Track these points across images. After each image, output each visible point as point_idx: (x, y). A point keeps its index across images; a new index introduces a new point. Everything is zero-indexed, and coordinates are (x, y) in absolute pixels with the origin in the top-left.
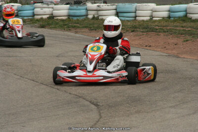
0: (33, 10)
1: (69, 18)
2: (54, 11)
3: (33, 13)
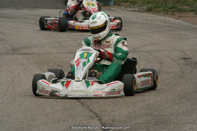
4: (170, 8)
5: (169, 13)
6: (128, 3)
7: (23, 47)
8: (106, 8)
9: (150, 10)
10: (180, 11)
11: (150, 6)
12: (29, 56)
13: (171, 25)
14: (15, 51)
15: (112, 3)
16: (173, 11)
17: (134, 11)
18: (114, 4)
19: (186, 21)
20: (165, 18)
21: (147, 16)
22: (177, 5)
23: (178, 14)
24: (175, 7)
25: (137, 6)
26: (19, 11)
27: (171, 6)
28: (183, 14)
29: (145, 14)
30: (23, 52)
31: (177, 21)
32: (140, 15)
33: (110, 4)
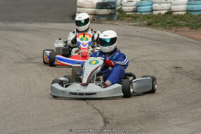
0: (152, 5)
1: (187, 13)
2: (172, 7)
3: (152, 8)
4: (168, 23)
5: (167, 27)
6: (131, 18)
7: (36, 57)
8: (110, 22)
10: (176, 26)
13: (167, 38)
15: (115, 18)
16: (170, 26)
17: (135, 25)
18: (117, 18)
19: (181, 35)
21: (147, 30)
22: (174, 20)
23: (174, 29)
24: (173, 22)
27: (169, 21)
28: (180, 29)
31: (173, 35)
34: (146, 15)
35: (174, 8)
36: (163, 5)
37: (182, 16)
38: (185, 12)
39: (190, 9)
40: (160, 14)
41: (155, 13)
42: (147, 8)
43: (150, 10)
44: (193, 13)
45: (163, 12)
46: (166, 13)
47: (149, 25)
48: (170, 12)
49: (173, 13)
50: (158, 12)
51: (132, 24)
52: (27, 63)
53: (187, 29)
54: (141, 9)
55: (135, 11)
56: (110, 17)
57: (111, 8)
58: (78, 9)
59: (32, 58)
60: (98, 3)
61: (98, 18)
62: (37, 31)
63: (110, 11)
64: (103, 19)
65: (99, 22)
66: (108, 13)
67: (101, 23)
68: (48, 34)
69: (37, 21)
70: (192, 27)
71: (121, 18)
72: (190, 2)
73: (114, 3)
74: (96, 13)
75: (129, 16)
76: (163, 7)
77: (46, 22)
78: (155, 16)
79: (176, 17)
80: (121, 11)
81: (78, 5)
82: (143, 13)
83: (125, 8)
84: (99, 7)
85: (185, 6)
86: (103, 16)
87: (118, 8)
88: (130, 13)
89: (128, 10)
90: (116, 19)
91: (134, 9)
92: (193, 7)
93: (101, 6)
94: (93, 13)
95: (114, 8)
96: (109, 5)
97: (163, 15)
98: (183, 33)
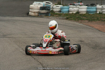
4: (77, 18)
5: (76, 20)
6: (58, 15)
7: (8, 35)
8: (47, 17)
9: (68, 19)
10: (81, 19)
11: (67, 16)
12: (11, 39)
13: (76, 26)
14: (4, 36)
16: (78, 20)
19: (83, 24)
20: (74, 22)
21: (66, 22)
23: (80, 21)
25: (61, 17)
26: (5, 18)
27: (77, 17)
28: (83, 21)
29: (65, 21)
30: (8, 36)
31: (80, 24)
32: (63, 21)
33: (49, 15)
34: (66, 13)
35: (80, 10)
36: (74, 8)
37: (84, 14)
38: (86, 13)
39: (88, 11)
40: (73, 13)
41: (71, 13)
42: (66, 10)
43: (68, 11)
44: (90, 13)
45: (74, 12)
46: (76, 13)
47: (67, 19)
48: (78, 13)
49: (80, 13)
50: (72, 12)
51: (58, 18)
52: (3, 37)
53: (87, 21)
54: (63, 10)
55: (60, 11)
56: (47, 14)
57: (48, 10)
58: (30, 10)
59: (6, 35)
60: (40, 7)
61: (40, 15)
62: (8, 21)
63: (47, 11)
64: (43, 15)
65: (41, 17)
66: (46, 12)
67: (42, 17)
68: (15, 23)
69: (9, 16)
70: (89, 20)
71: (53, 15)
72: (88, 7)
73: (49, 7)
74: (40, 12)
75: (57, 14)
76: (74, 10)
77: (13, 16)
78: (70, 14)
79: (81, 15)
80: (52, 11)
81: (30, 7)
82: (64, 13)
83: (55, 10)
84: (41, 9)
85: (86, 9)
86: (43, 14)
87: (51, 10)
88: (57, 13)
89: (56, 11)
90: (50, 15)
91: (59, 10)
92: (90, 10)
93: (42, 8)
94: (38, 12)
95: (49, 10)
96: (46, 8)
97: (74, 14)
98: (85, 23)
